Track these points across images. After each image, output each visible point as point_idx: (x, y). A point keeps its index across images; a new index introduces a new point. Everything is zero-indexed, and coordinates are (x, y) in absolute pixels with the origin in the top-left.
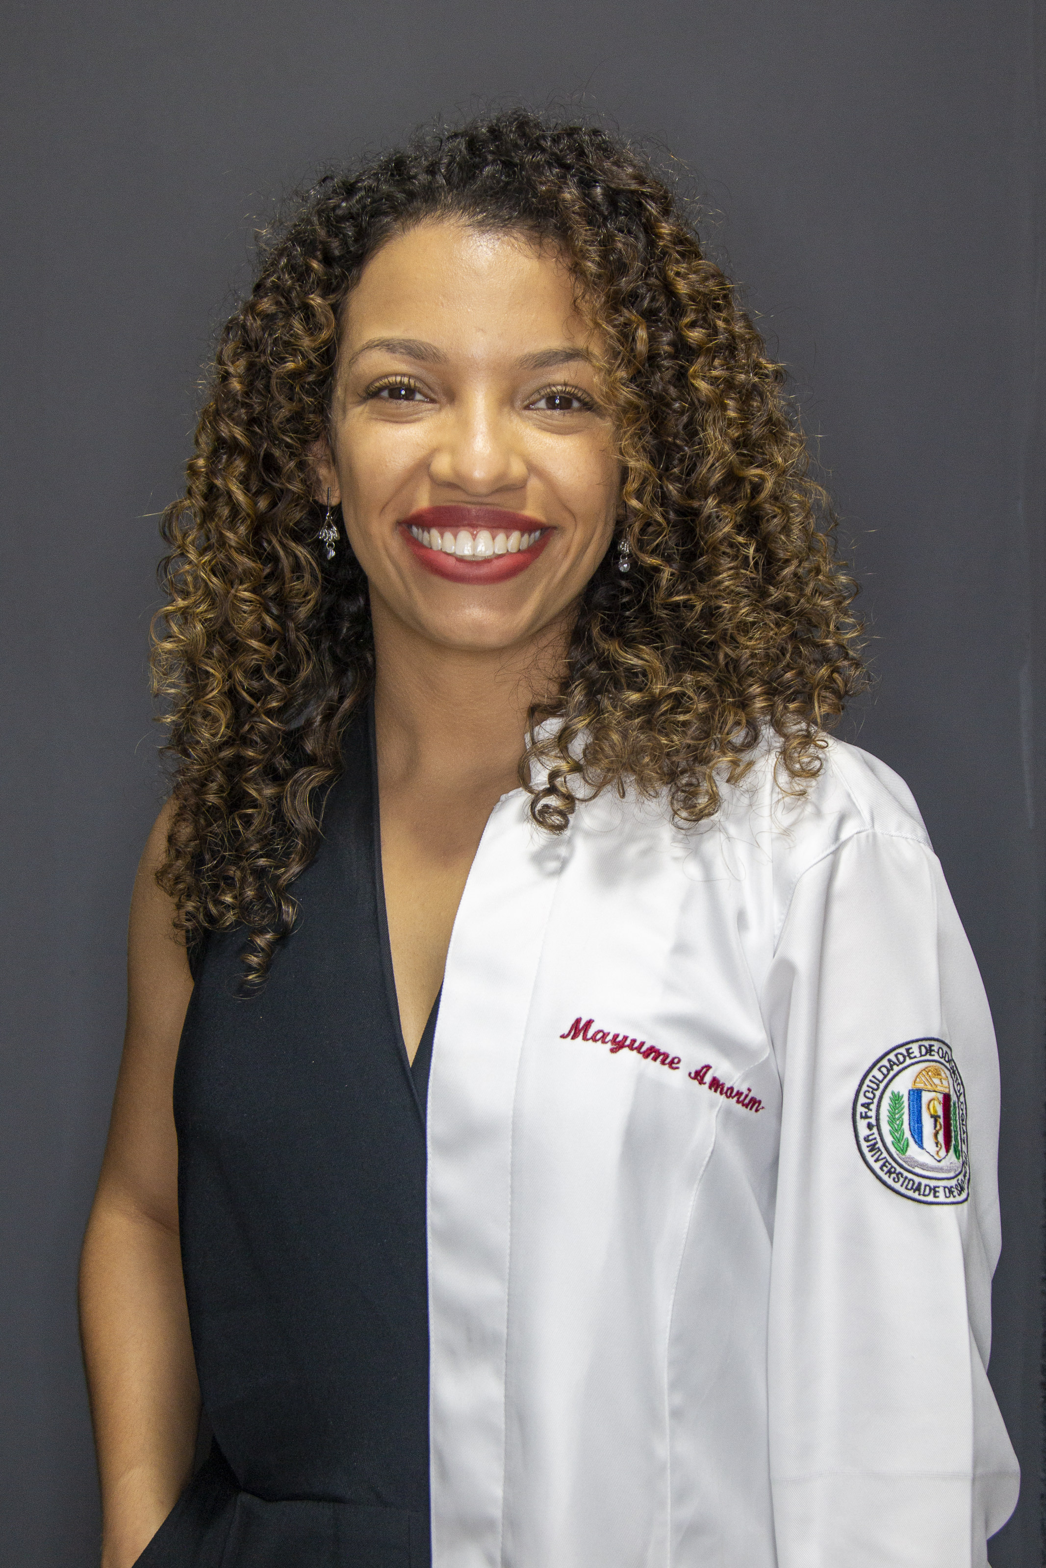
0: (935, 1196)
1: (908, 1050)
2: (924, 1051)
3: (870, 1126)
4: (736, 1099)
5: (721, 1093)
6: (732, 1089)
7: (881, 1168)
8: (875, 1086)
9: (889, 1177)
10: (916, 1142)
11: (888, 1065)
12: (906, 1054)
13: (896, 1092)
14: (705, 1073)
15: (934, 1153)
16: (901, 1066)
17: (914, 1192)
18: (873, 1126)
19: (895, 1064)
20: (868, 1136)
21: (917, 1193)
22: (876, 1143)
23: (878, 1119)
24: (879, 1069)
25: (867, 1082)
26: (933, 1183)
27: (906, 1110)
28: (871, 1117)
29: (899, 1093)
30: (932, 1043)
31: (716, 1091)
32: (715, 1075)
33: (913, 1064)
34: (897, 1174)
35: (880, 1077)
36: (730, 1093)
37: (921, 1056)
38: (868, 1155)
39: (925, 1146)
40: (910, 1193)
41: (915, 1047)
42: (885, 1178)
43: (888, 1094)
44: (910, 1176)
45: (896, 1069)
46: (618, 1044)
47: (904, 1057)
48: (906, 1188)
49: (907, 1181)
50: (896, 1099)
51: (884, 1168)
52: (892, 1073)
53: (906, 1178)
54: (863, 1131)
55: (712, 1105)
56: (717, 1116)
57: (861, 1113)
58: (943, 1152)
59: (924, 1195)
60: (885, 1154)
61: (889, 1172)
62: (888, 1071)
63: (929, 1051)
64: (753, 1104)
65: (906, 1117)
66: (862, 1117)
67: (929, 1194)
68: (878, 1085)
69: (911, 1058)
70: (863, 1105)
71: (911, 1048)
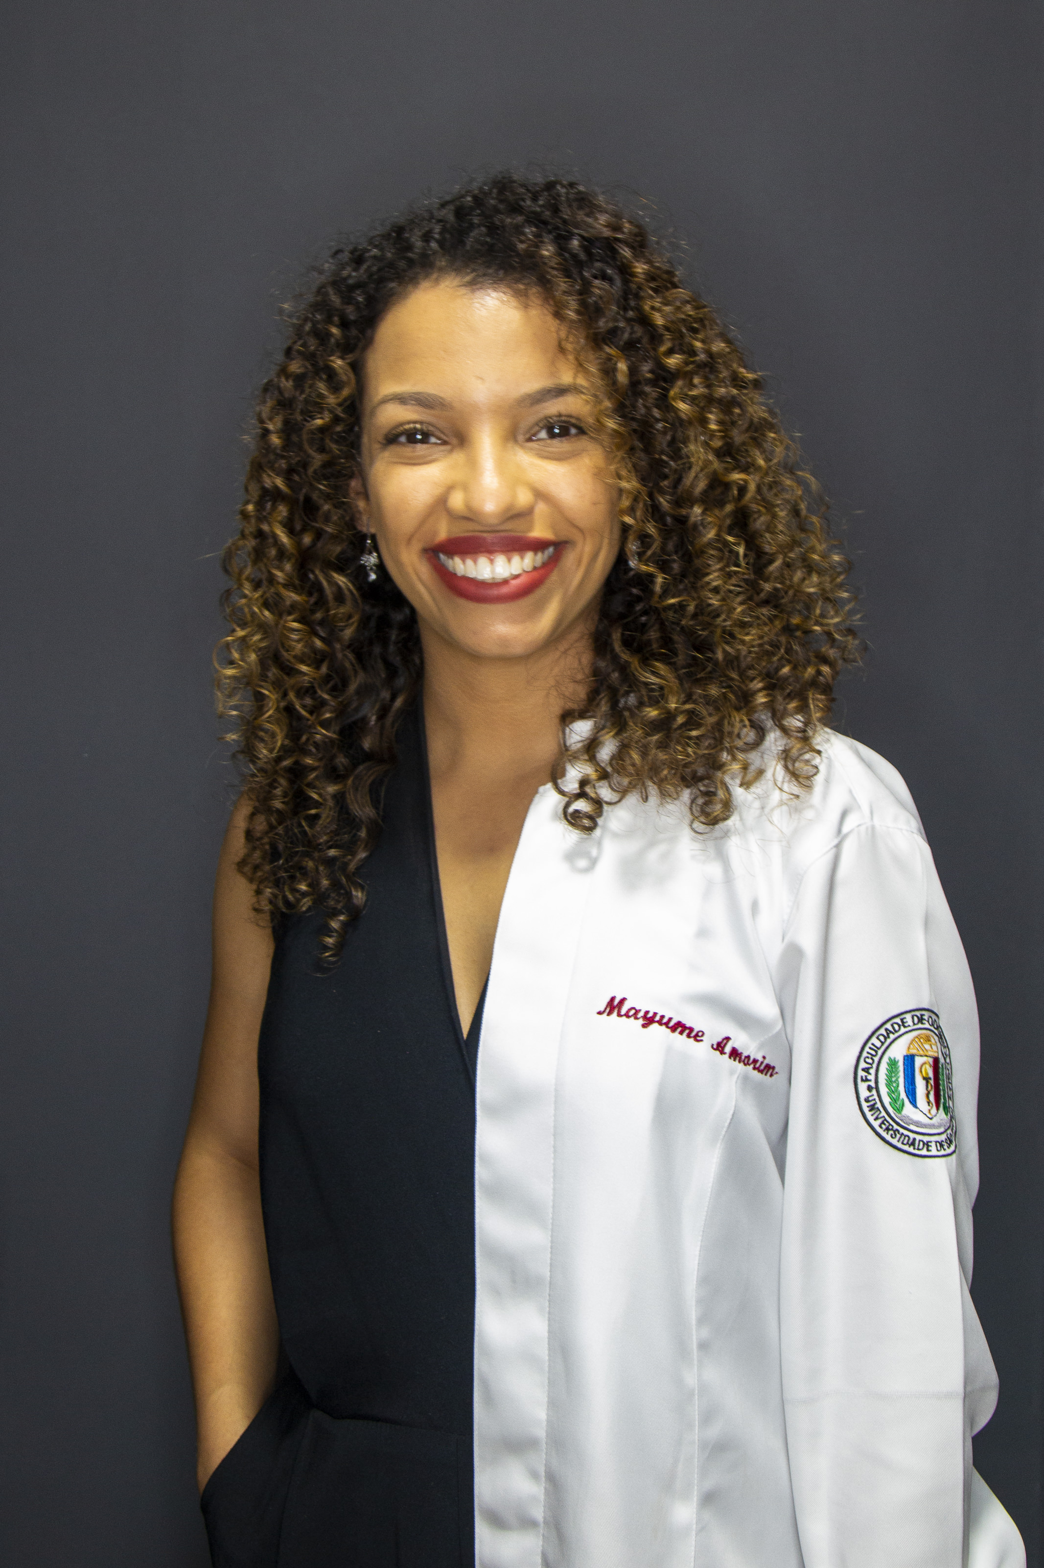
0: (928, 1150)
1: (902, 1020)
2: (916, 1020)
3: (870, 1088)
4: (752, 1066)
5: (740, 1062)
6: (748, 1057)
7: (880, 1126)
8: (873, 1053)
9: (887, 1133)
10: (910, 1102)
11: (885, 1034)
12: (900, 1023)
13: (892, 1058)
14: (726, 1044)
15: (926, 1110)
16: (897, 1035)
17: (909, 1147)
18: (872, 1088)
19: (891, 1032)
20: (868, 1097)
21: (912, 1147)
22: (876, 1103)
23: (876, 1082)
24: (878, 1038)
25: (867, 1049)
26: (926, 1139)
27: (901, 1074)
28: (870, 1080)
29: (895, 1058)
30: (923, 1012)
31: (735, 1060)
32: (735, 1046)
33: (907, 1032)
34: (894, 1131)
35: (878, 1044)
36: (747, 1061)
37: (914, 1024)
38: (868, 1114)
39: (918, 1105)
40: (906, 1148)
41: (908, 1018)
42: (884, 1134)
43: (885, 1060)
44: (906, 1132)
45: (892, 1036)
46: (649, 1020)
47: (899, 1026)
48: (903, 1143)
49: (903, 1137)
50: (893, 1063)
51: (884, 1126)
52: (889, 1041)
53: (902, 1134)
54: (864, 1093)
55: (732, 1072)
56: (736, 1082)
57: (862, 1077)
58: (934, 1111)
59: (918, 1149)
60: (883, 1113)
61: (887, 1129)
62: (885, 1039)
63: (921, 1020)
64: (767, 1069)
65: (901, 1080)
66: (862, 1080)
67: (923, 1148)
68: (876, 1052)
69: (905, 1027)
70: (863, 1070)
71: (905, 1018)
